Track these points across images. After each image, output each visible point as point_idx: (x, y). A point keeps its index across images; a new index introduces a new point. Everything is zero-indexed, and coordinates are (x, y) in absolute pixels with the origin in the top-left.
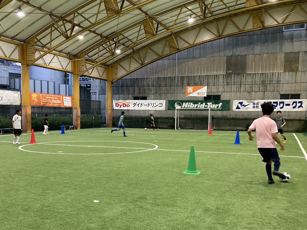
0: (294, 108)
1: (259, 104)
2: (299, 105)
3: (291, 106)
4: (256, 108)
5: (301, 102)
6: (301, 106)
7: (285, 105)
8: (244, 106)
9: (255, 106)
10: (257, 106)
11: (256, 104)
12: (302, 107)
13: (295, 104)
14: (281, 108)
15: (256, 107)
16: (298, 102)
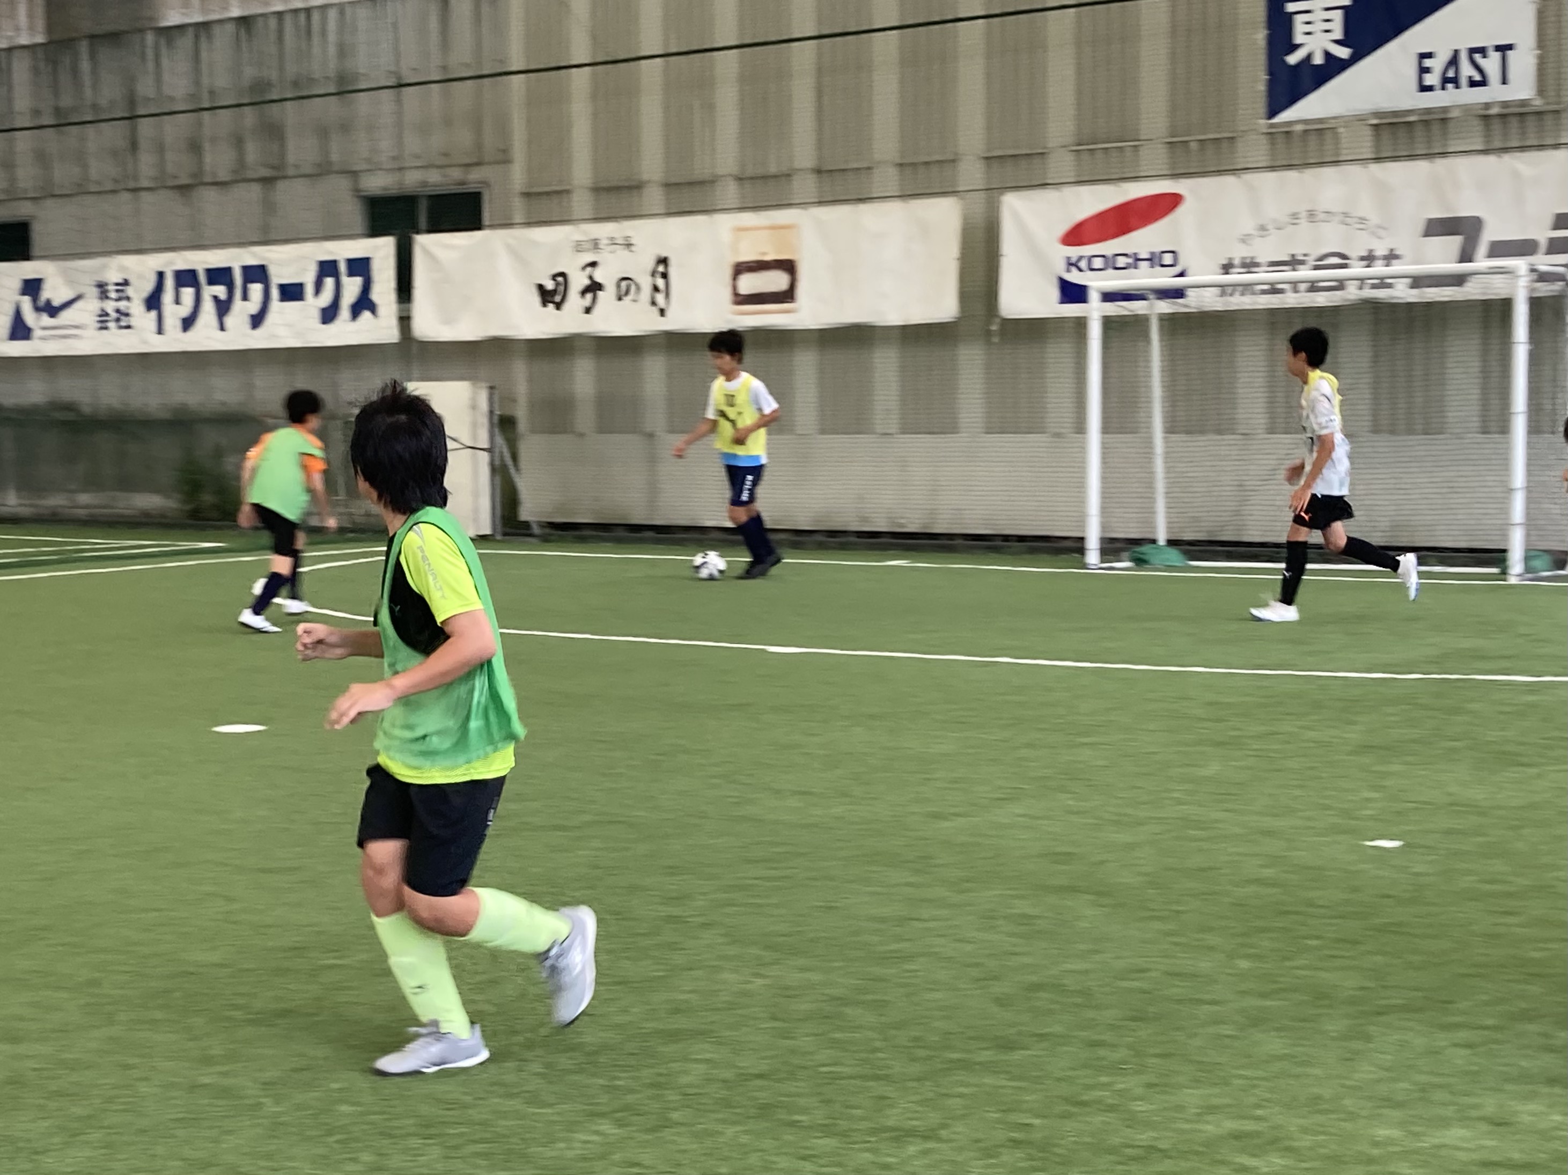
0: (329, 315)
1: (130, 291)
2: (352, 287)
3: (314, 303)
4: (112, 325)
5: (360, 267)
6: (364, 304)
7: (275, 293)
8: (52, 310)
9: (110, 306)
10: (122, 305)
11: (113, 295)
12: (372, 308)
13: (329, 282)
14: (257, 320)
15: (118, 320)
16: (343, 268)
